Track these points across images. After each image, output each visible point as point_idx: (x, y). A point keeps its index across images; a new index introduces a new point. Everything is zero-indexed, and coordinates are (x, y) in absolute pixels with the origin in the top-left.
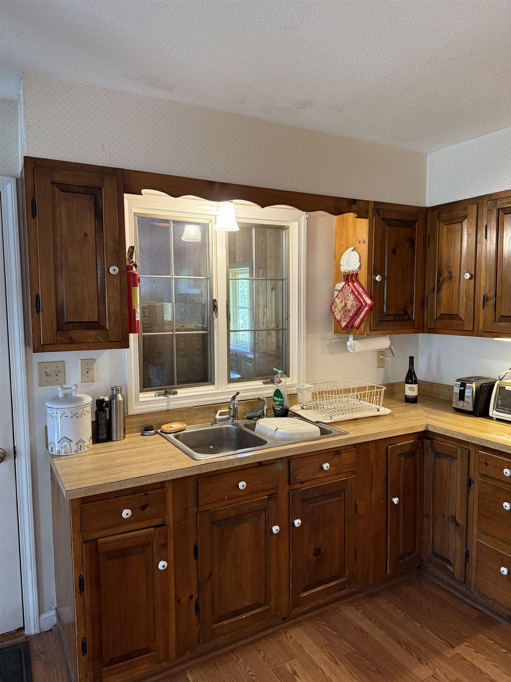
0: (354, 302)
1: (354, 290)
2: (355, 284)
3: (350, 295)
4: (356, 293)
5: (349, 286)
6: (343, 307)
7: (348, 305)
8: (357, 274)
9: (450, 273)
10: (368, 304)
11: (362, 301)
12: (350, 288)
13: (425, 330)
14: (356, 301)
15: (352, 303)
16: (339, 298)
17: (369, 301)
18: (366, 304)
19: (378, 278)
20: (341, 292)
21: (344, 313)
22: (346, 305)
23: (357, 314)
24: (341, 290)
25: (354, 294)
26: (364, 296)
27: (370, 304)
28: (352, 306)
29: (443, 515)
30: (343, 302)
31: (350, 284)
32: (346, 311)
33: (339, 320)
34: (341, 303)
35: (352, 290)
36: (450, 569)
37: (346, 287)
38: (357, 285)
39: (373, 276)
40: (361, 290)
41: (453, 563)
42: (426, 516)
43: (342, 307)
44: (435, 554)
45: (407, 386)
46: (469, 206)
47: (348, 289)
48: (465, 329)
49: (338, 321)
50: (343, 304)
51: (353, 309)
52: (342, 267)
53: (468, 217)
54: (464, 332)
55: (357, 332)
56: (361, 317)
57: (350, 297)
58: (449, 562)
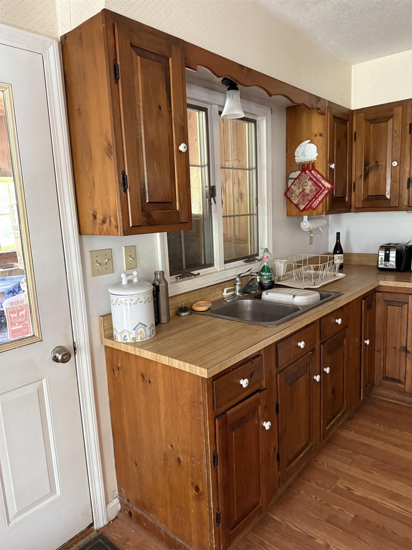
0: (313, 187)
1: (312, 177)
2: (313, 172)
3: (308, 181)
4: (315, 180)
5: (306, 173)
6: (301, 192)
7: (306, 190)
8: (313, 163)
9: (377, 162)
10: (328, 188)
11: (321, 185)
12: (307, 175)
13: (352, 210)
14: (315, 186)
15: (311, 188)
16: (295, 185)
17: (328, 185)
18: (325, 187)
19: (333, 166)
20: (297, 179)
21: (302, 198)
22: (304, 190)
23: (315, 198)
24: (297, 178)
25: (312, 180)
26: (323, 182)
27: (330, 188)
28: (311, 190)
29: (395, 348)
30: (301, 188)
31: (307, 172)
32: (304, 195)
33: (297, 204)
34: (299, 189)
35: (310, 178)
36: (402, 386)
37: (303, 175)
38: (314, 173)
39: (329, 164)
40: (320, 176)
41: (403, 381)
42: (378, 351)
43: (299, 192)
44: (386, 378)
45: (336, 256)
46: (395, 108)
47: (306, 176)
48: (391, 206)
49: (295, 205)
50: (301, 190)
51: (312, 193)
52: (296, 158)
53: (394, 116)
54: (390, 208)
55: (314, 212)
56: (320, 199)
57: (308, 183)
58: (399, 381)
